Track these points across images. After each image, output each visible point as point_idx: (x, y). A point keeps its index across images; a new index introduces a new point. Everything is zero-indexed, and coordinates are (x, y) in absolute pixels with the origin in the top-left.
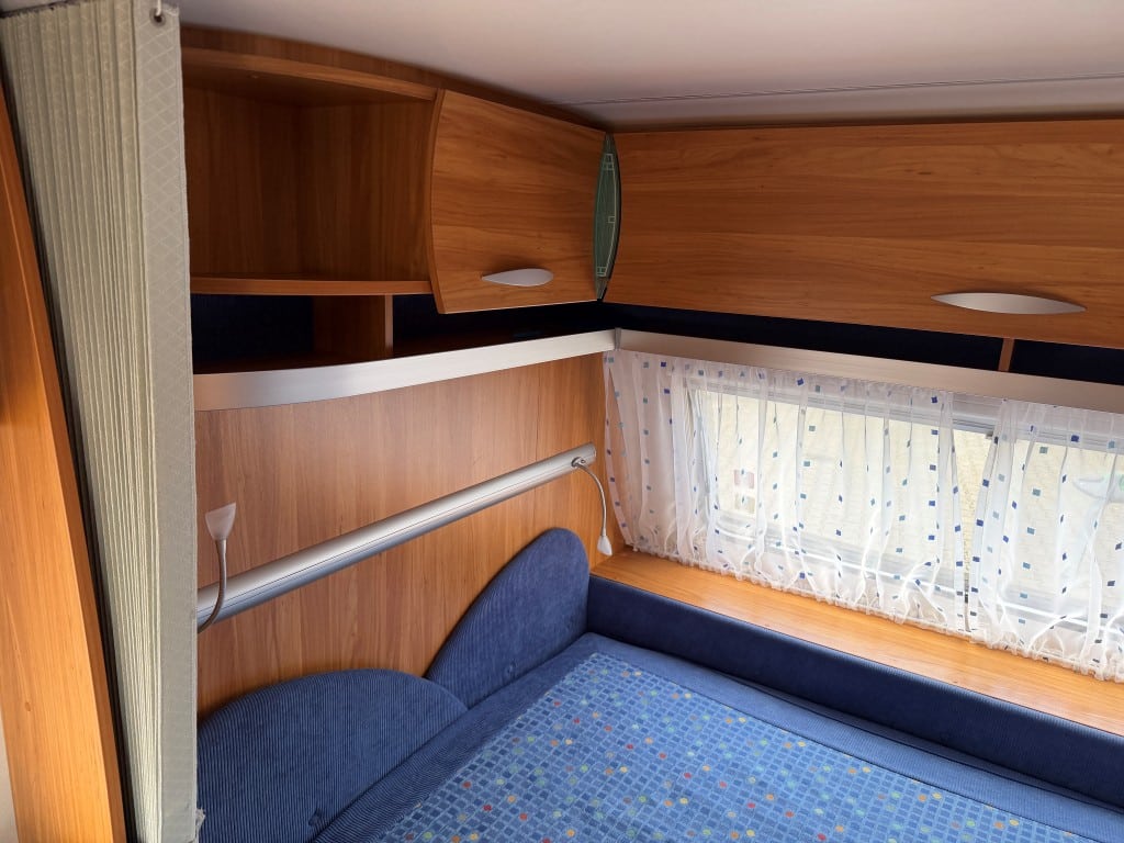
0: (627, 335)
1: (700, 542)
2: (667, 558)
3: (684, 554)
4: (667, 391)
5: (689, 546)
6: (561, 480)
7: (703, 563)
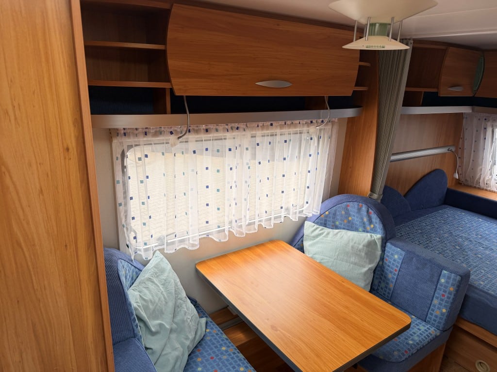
0: (477, 108)
1: (488, 182)
2: (475, 187)
3: (482, 185)
4: (485, 128)
5: (484, 183)
6: (443, 154)
7: (489, 189)
